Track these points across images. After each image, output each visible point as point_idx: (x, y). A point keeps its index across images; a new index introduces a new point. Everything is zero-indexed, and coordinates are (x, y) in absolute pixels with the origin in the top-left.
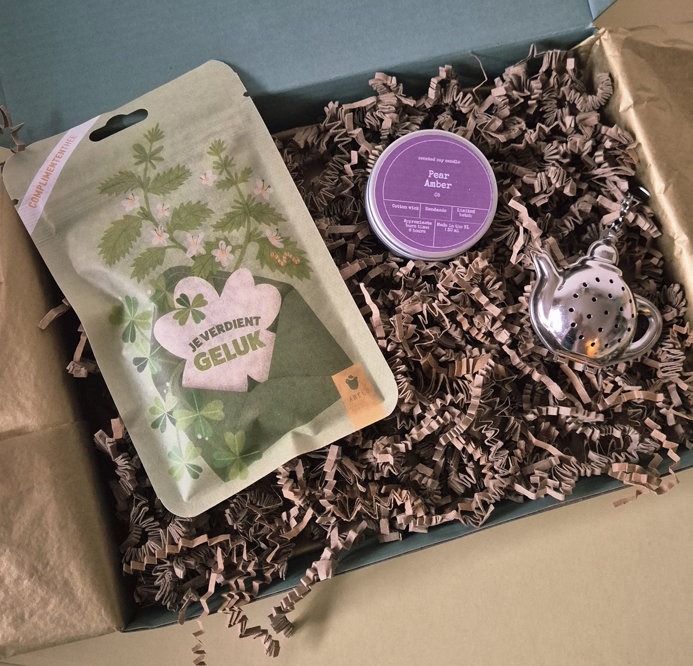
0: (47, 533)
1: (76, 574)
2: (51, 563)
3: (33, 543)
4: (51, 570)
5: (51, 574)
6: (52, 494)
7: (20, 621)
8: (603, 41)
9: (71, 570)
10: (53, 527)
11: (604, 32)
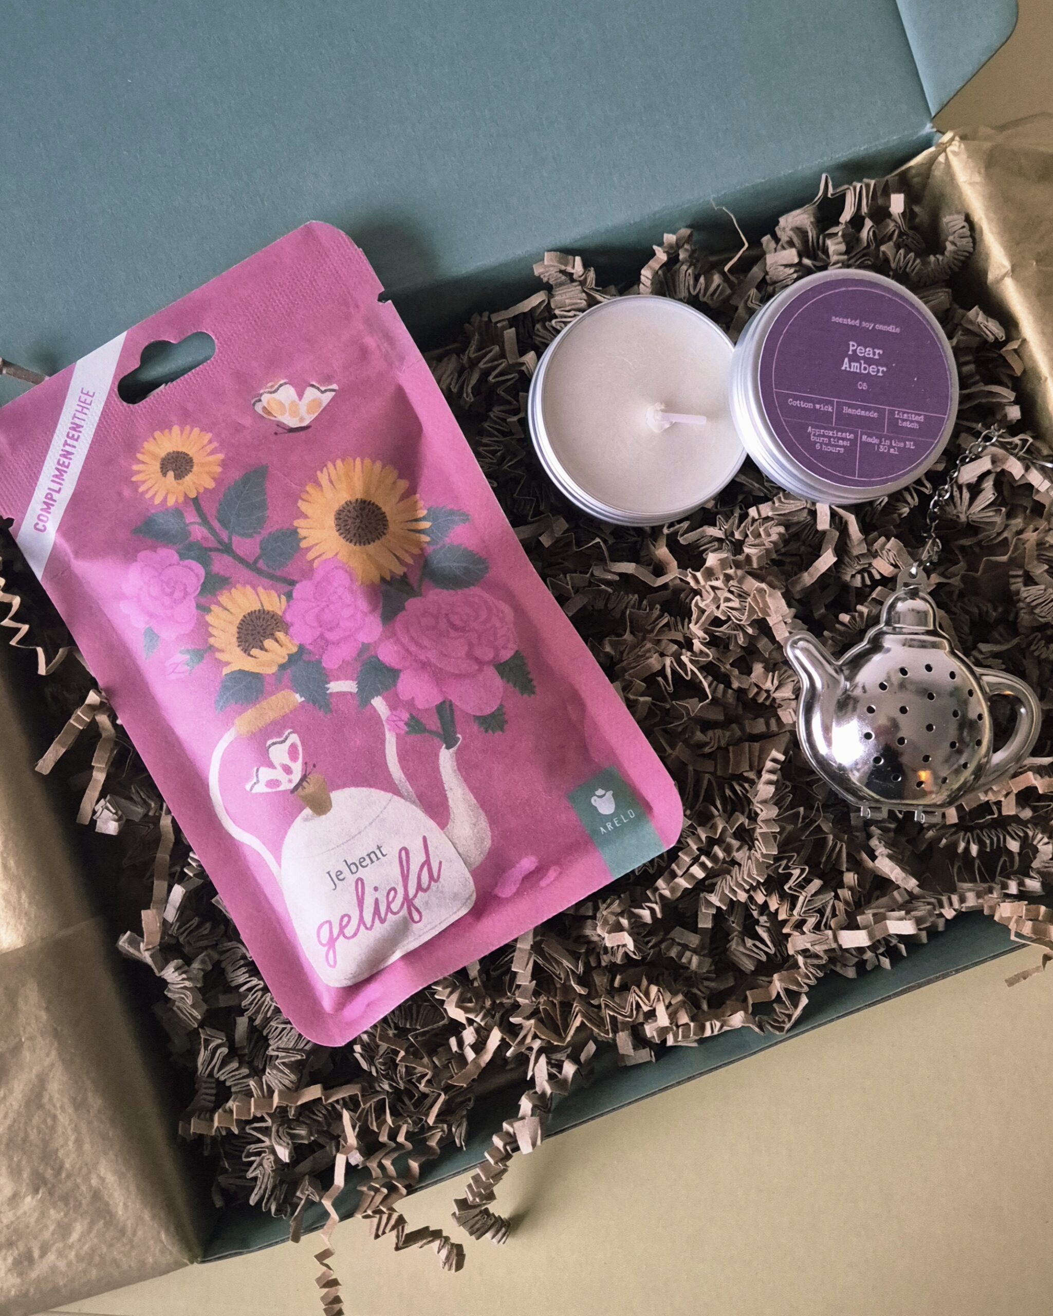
0: (54, 1118)
1: (111, 1178)
2: (67, 1165)
3: (33, 1135)
4: (69, 1176)
5: (69, 1184)
6: (54, 1053)
7: (26, 1263)
8: (951, 156)
9: (102, 1174)
10: (62, 1107)
11: (952, 139)
